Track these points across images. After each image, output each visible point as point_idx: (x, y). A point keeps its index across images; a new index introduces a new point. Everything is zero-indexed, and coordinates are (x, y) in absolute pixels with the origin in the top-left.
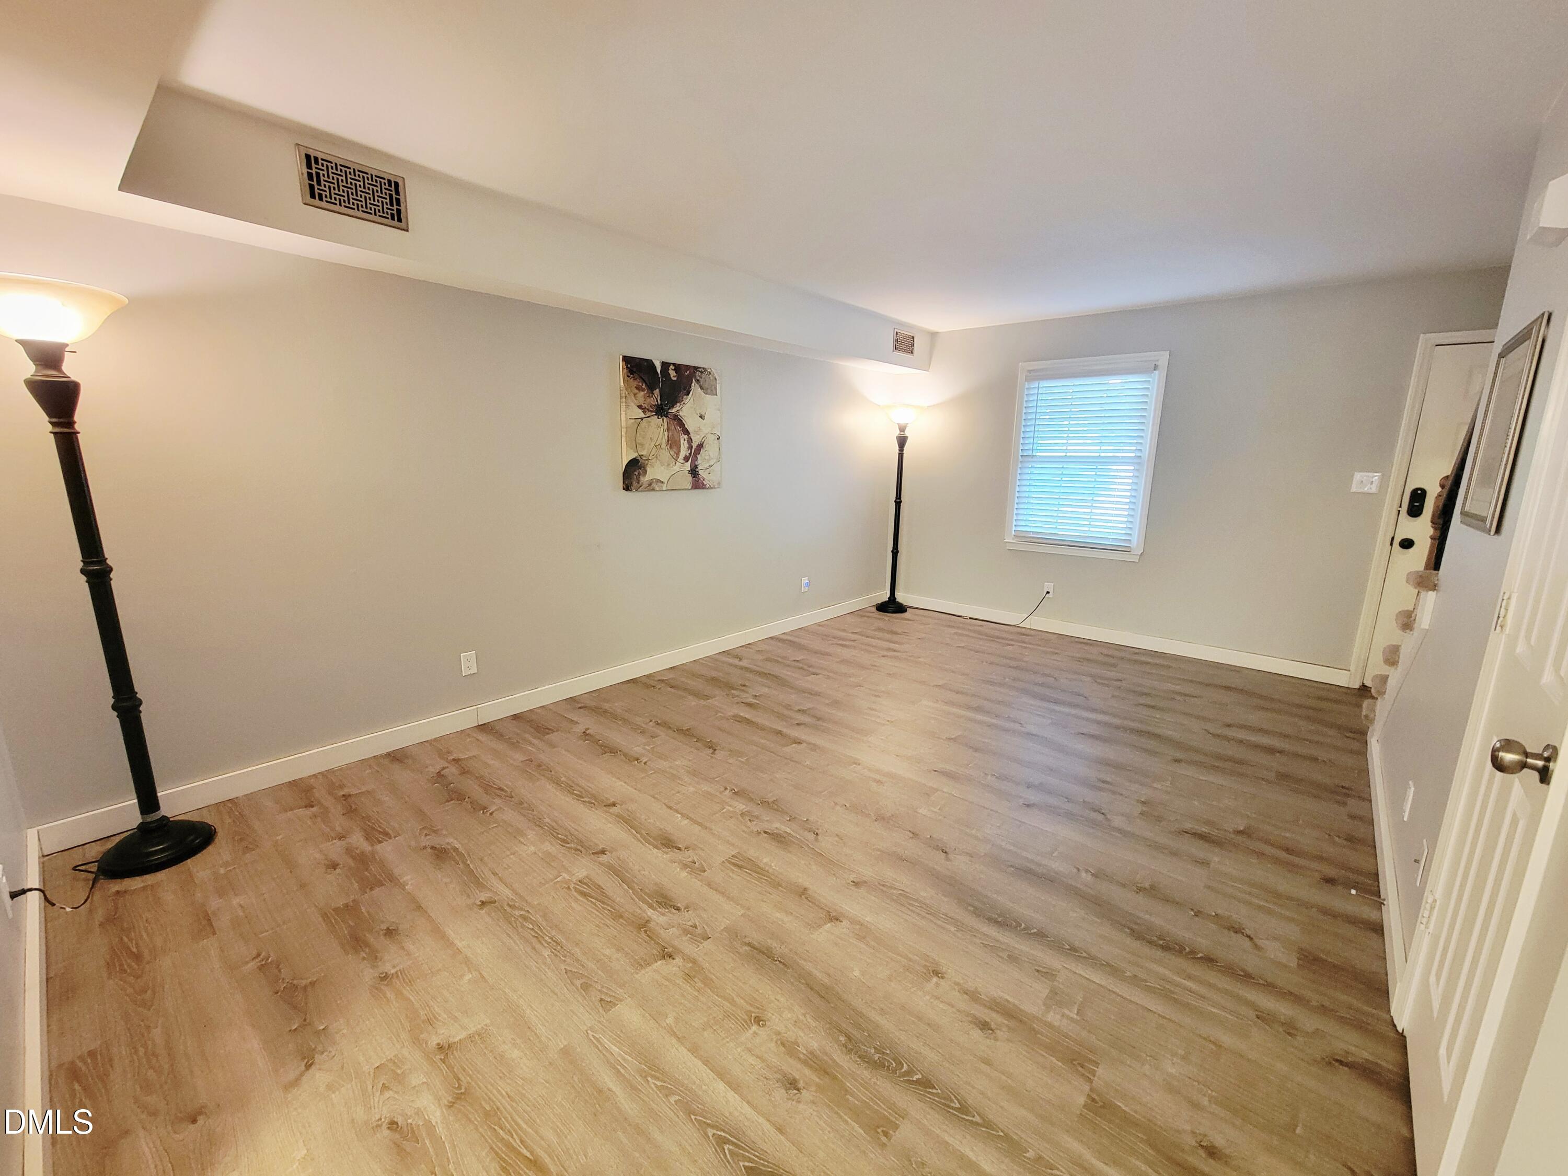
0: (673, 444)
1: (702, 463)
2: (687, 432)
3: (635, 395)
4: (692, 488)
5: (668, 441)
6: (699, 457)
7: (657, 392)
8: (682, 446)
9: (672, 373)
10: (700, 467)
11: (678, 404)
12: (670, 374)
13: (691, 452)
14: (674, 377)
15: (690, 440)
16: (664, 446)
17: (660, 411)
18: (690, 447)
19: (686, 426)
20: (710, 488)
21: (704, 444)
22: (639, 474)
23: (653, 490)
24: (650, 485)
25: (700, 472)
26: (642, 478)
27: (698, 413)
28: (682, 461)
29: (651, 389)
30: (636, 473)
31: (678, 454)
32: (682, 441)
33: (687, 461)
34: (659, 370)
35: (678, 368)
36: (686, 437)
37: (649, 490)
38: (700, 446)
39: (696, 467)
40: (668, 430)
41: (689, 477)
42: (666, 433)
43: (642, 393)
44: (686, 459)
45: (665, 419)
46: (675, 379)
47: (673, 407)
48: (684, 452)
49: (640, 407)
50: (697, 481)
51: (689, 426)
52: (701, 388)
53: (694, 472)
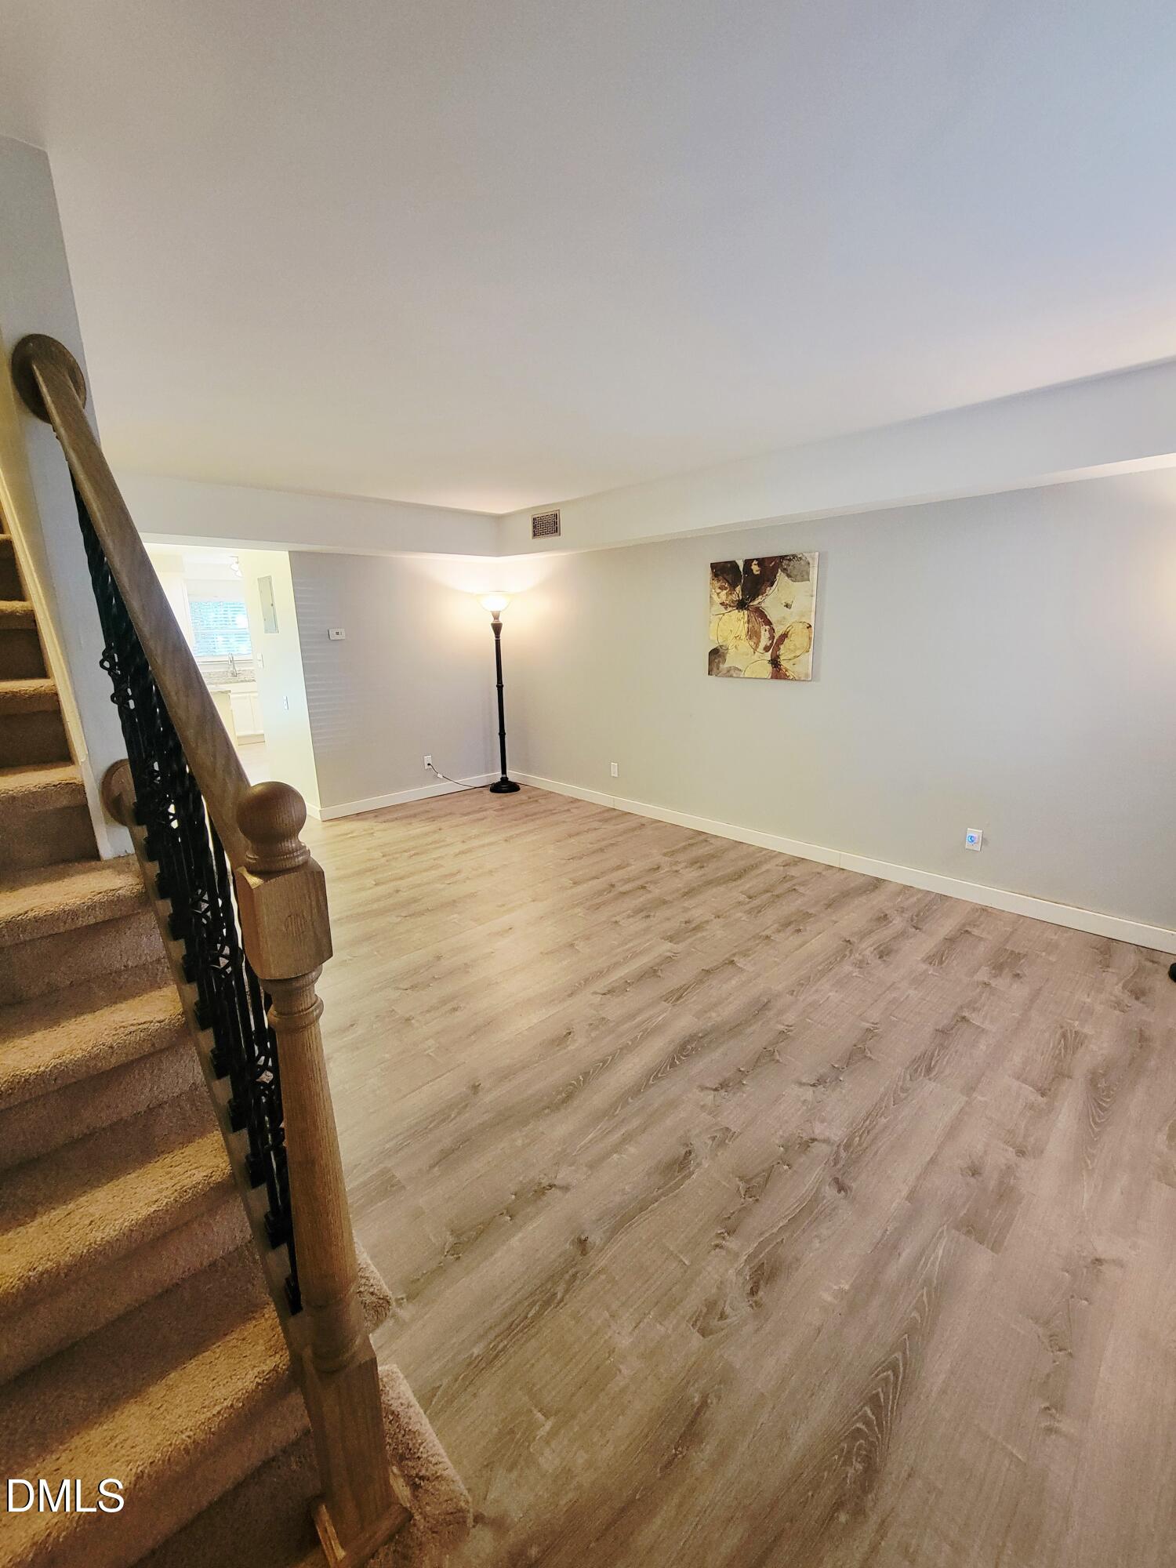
0: (753, 634)
1: (784, 653)
2: (769, 623)
3: (718, 594)
4: (772, 678)
5: (748, 632)
6: (782, 647)
7: (738, 589)
8: (762, 637)
9: (755, 569)
10: (782, 658)
11: (760, 597)
12: (752, 570)
13: (773, 642)
14: (757, 571)
15: (772, 630)
16: (743, 637)
17: (741, 605)
18: (772, 637)
19: (768, 617)
20: (794, 679)
21: (790, 633)
22: (719, 662)
23: (731, 676)
24: (728, 671)
25: (782, 663)
26: (721, 665)
27: (783, 602)
28: (762, 651)
29: (733, 586)
30: (716, 661)
31: (757, 644)
32: (763, 632)
33: (767, 651)
34: (741, 569)
35: (761, 562)
36: (767, 627)
37: (726, 676)
38: (784, 636)
39: (778, 657)
40: (748, 622)
41: (769, 668)
42: (746, 625)
43: (725, 592)
44: (767, 649)
45: (746, 612)
46: (758, 573)
47: (754, 600)
48: (765, 640)
49: (722, 604)
50: (777, 670)
51: (771, 617)
52: (789, 576)
53: (775, 662)
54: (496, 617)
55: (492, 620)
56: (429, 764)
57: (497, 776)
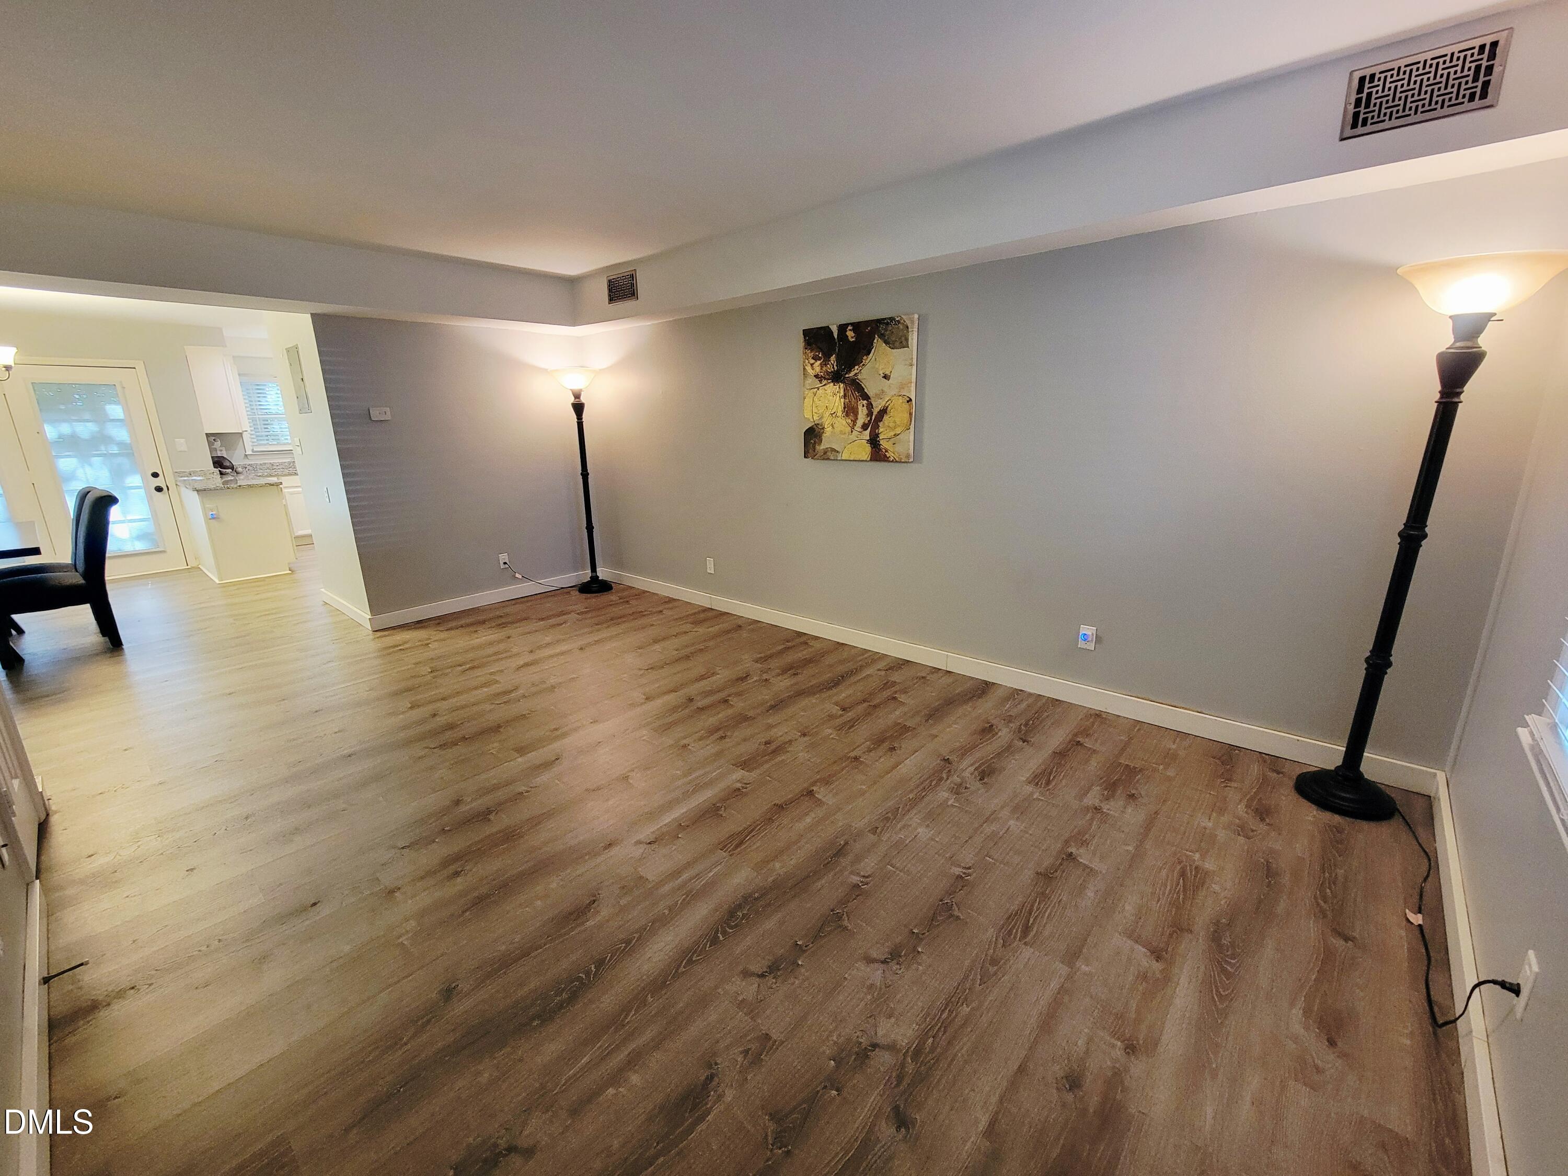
0: (850, 411)
1: (884, 433)
2: (866, 397)
3: (812, 365)
4: (871, 460)
5: (845, 408)
6: (881, 424)
7: (833, 358)
8: (860, 412)
9: (850, 334)
10: (881, 437)
11: (856, 367)
12: (848, 337)
13: (871, 419)
14: (852, 337)
15: (870, 406)
16: (840, 414)
17: (836, 378)
18: (870, 414)
19: (866, 390)
20: (894, 461)
21: (889, 409)
22: (815, 443)
23: (828, 459)
24: (825, 453)
25: (881, 442)
26: (817, 447)
27: (881, 372)
28: (860, 430)
29: (827, 357)
30: (812, 441)
31: (854, 422)
32: (860, 408)
33: (866, 430)
34: (836, 336)
35: (857, 326)
36: (865, 402)
37: (824, 459)
38: (883, 412)
39: (877, 435)
40: (845, 396)
41: (868, 448)
42: (842, 400)
43: (819, 362)
44: (865, 427)
45: (842, 385)
46: (852, 340)
47: (850, 371)
48: (862, 418)
49: (816, 376)
50: (878, 454)
51: (870, 390)
52: (886, 342)
53: (874, 442)
54: (577, 396)
55: (572, 400)
56: (505, 563)
57: (585, 575)
